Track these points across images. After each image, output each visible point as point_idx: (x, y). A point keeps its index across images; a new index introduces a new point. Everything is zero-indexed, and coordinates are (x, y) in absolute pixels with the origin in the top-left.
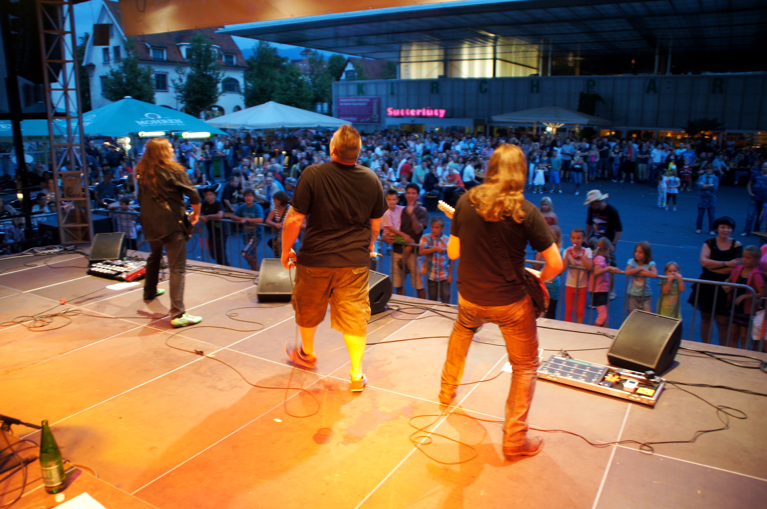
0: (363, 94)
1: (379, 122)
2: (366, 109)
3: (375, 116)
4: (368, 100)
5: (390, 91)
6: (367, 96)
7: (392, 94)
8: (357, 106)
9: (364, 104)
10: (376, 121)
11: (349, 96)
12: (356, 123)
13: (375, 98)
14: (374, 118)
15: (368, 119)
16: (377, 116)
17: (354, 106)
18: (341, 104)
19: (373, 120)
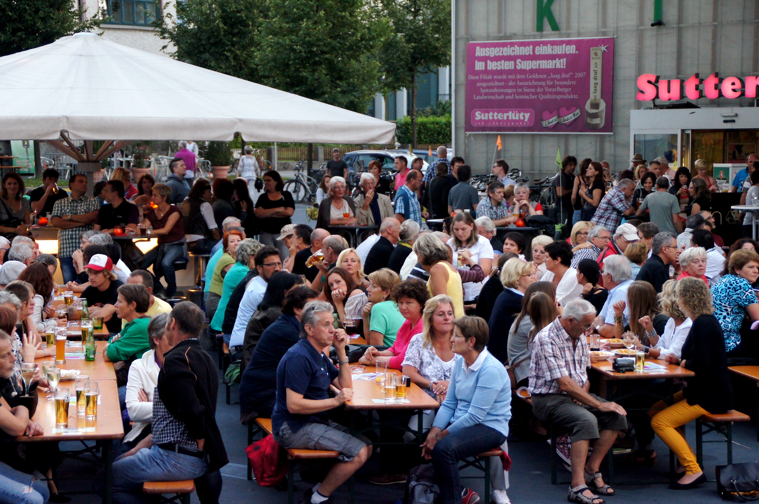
0: (555, 27)
1: (609, 126)
2: (565, 83)
3: (595, 106)
4: (572, 49)
5: (650, 17)
6: (568, 35)
7: (658, 23)
8: (532, 71)
9: (561, 64)
10: (599, 121)
11: (510, 37)
12: (529, 129)
13: (596, 43)
14: (594, 111)
15: (570, 117)
16: (603, 105)
17: (522, 72)
18: (479, 66)
19: (589, 120)
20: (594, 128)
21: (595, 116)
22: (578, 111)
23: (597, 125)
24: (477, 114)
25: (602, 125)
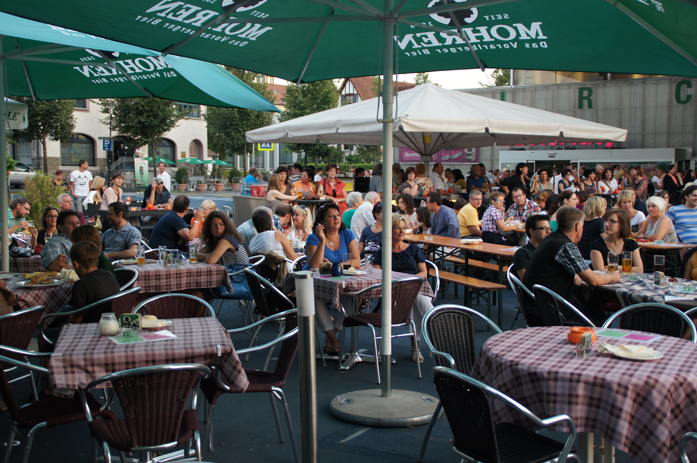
10: (472, 157)
14: (469, 152)
15: (456, 156)
19: (467, 157)
20: (470, 161)
21: (470, 155)
22: (460, 153)
23: (471, 159)
24: (406, 154)
25: (474, 159)
